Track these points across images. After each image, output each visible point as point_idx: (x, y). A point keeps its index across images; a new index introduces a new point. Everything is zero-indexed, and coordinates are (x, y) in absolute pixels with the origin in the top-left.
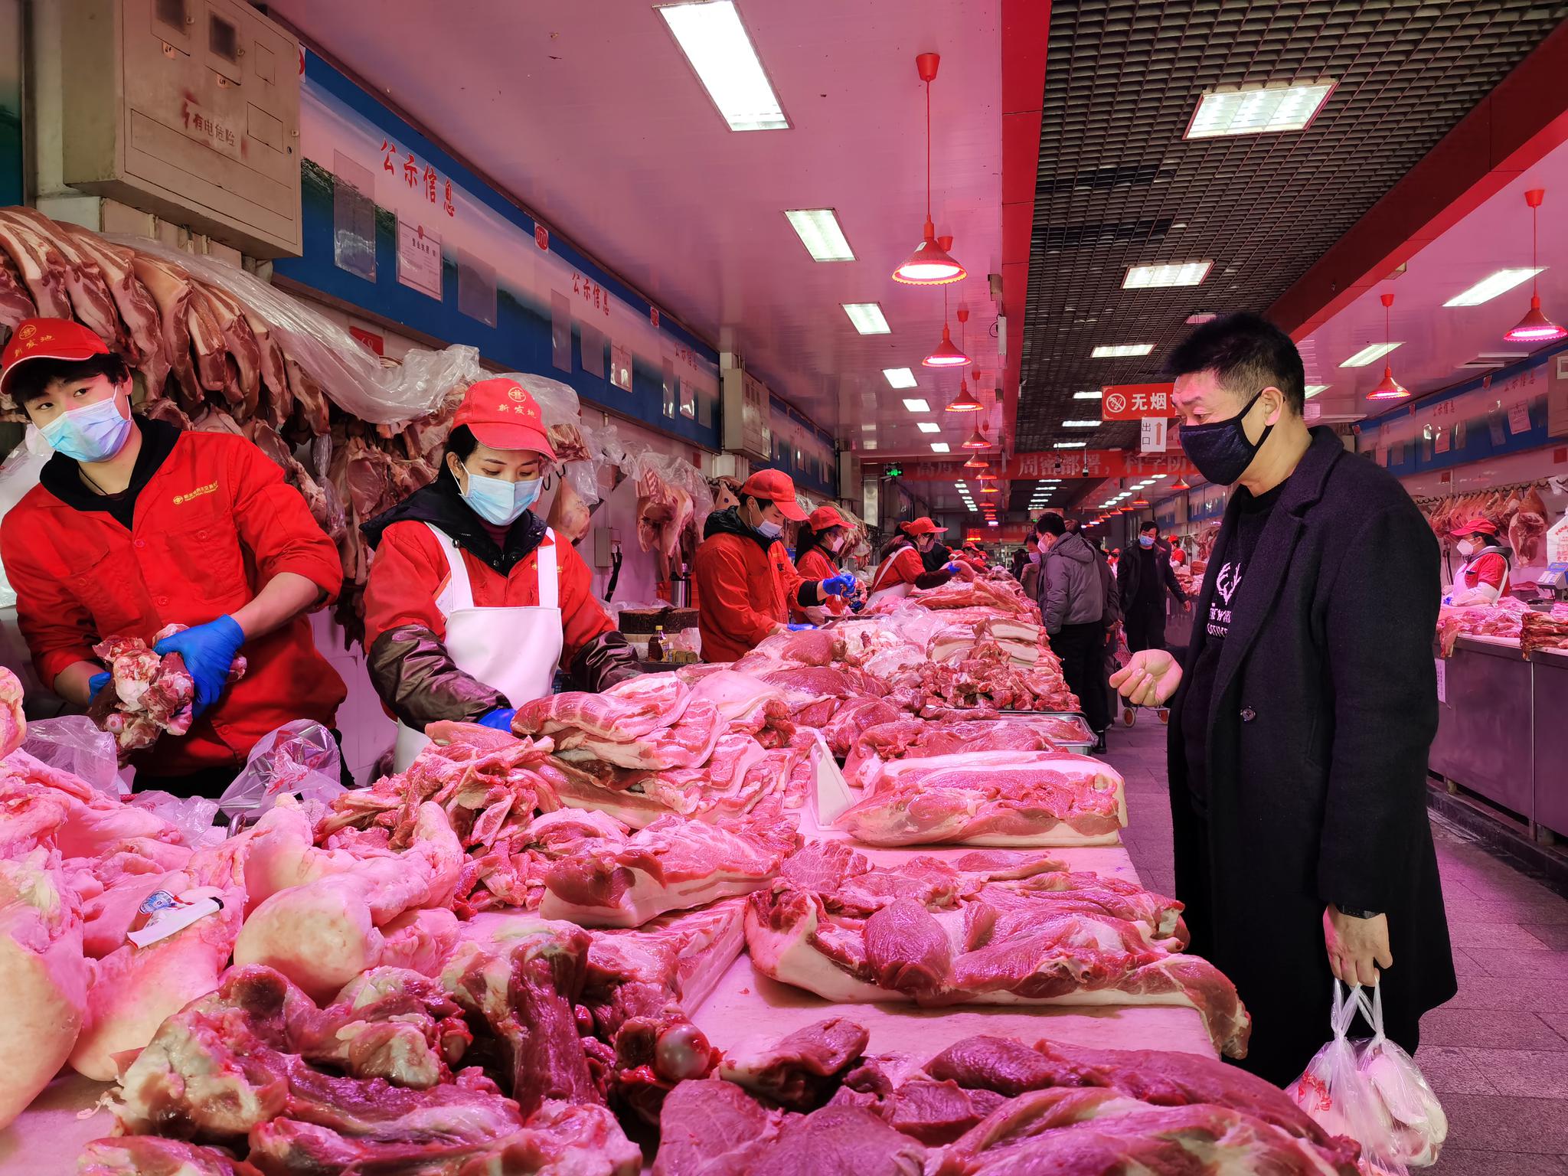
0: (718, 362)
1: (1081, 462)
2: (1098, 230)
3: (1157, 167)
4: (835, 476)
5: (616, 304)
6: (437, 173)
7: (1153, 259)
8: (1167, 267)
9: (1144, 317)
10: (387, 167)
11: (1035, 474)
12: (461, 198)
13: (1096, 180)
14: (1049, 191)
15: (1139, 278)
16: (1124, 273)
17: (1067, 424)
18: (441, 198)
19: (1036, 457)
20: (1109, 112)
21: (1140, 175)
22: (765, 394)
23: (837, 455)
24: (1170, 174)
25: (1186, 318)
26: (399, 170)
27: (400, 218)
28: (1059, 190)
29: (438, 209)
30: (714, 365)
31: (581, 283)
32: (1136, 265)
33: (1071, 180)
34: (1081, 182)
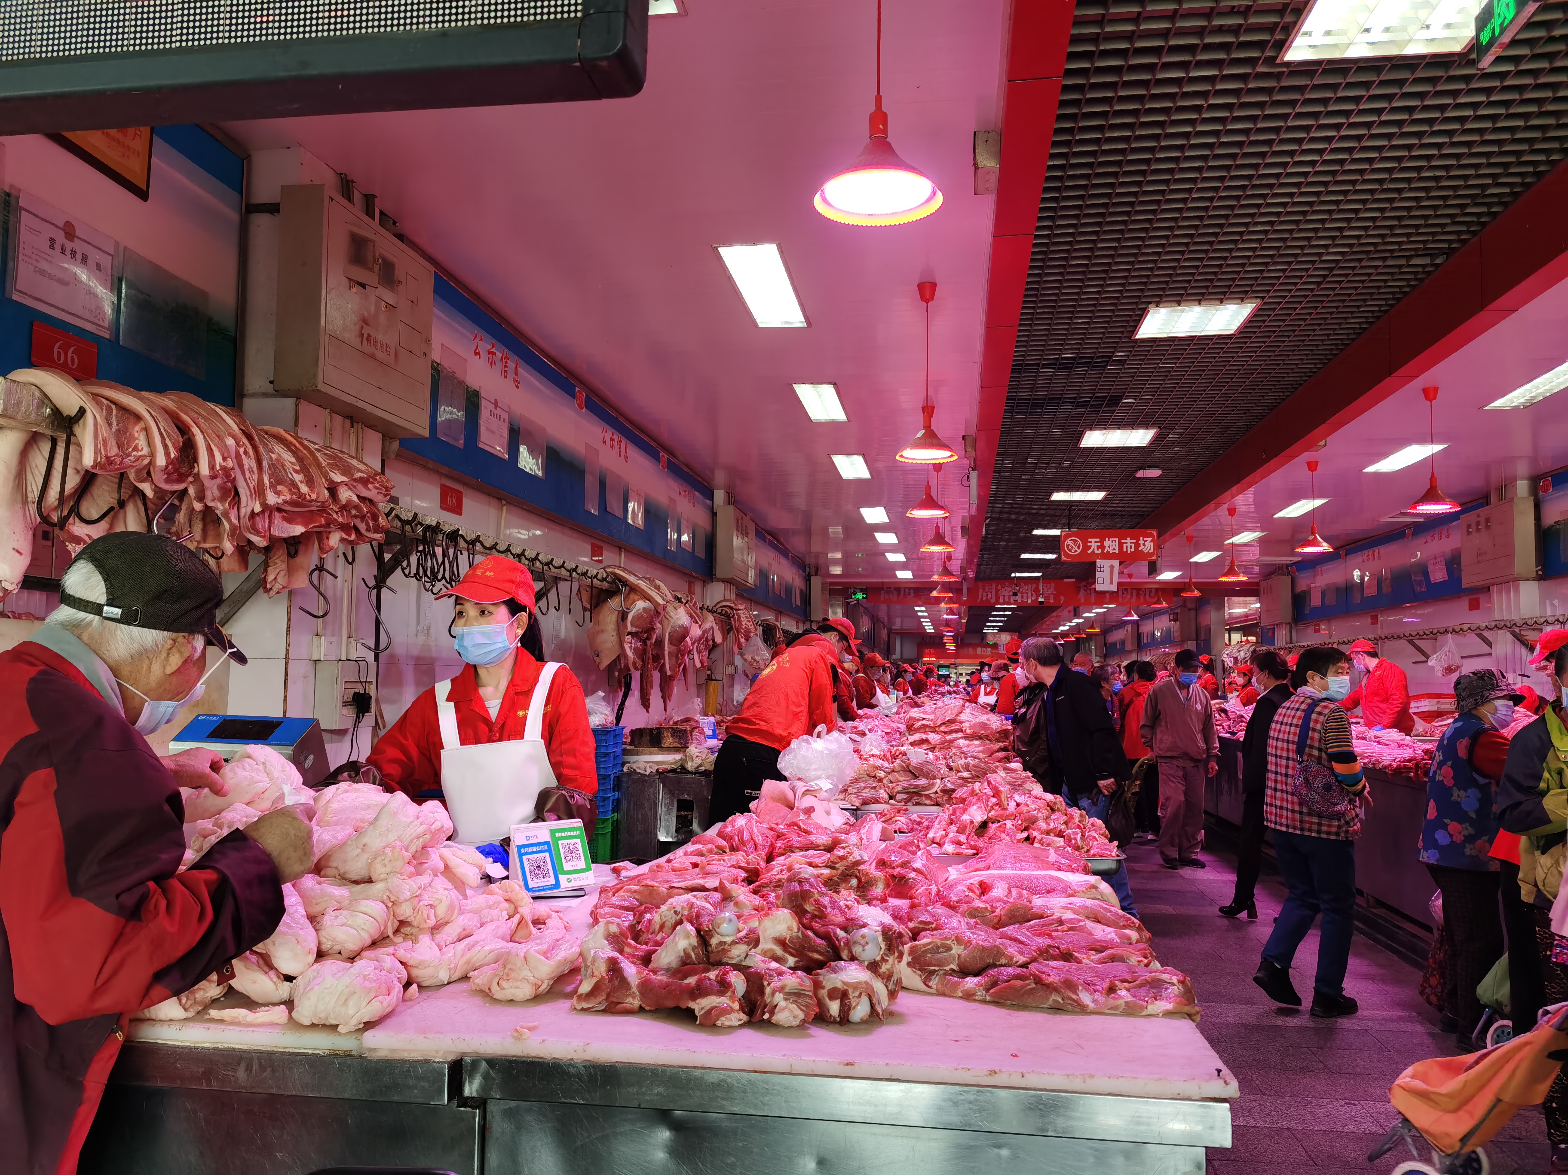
0: (712, 499)
1: (1037, 590)
2: (1058, 401)
3: (1110, 357)
4: (806, 599)
5: (634, 453)
6: (511, 355)
7: (1105, 425)
8: (1119, 431)
9: (1097, 470)
10: (477, 354)
11: (993, 601)
12: (526, 374)
13: (1059, 365)
14: (1019, 371)
15: (1093, 439)
16: (1081, 435)
17: (1024, 556)
18: (511, 374)
19: (994, 585)
20: (1070, 318)
21: (1096, 363)
22: (752, 527)
23: (808, 579)
24: (1121, 362)
25: (1136, 471)
26: (484, 355)
27: (483, 394)
28: (1026, 370)
29: (508, 384)
30: (708, 502)
31: (608, 436)
32: (1091, 429)
33: (1038, 364)
34: (1045, 366)
